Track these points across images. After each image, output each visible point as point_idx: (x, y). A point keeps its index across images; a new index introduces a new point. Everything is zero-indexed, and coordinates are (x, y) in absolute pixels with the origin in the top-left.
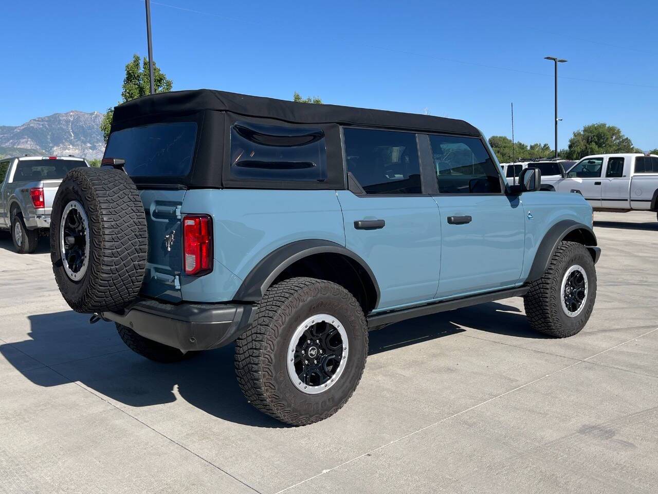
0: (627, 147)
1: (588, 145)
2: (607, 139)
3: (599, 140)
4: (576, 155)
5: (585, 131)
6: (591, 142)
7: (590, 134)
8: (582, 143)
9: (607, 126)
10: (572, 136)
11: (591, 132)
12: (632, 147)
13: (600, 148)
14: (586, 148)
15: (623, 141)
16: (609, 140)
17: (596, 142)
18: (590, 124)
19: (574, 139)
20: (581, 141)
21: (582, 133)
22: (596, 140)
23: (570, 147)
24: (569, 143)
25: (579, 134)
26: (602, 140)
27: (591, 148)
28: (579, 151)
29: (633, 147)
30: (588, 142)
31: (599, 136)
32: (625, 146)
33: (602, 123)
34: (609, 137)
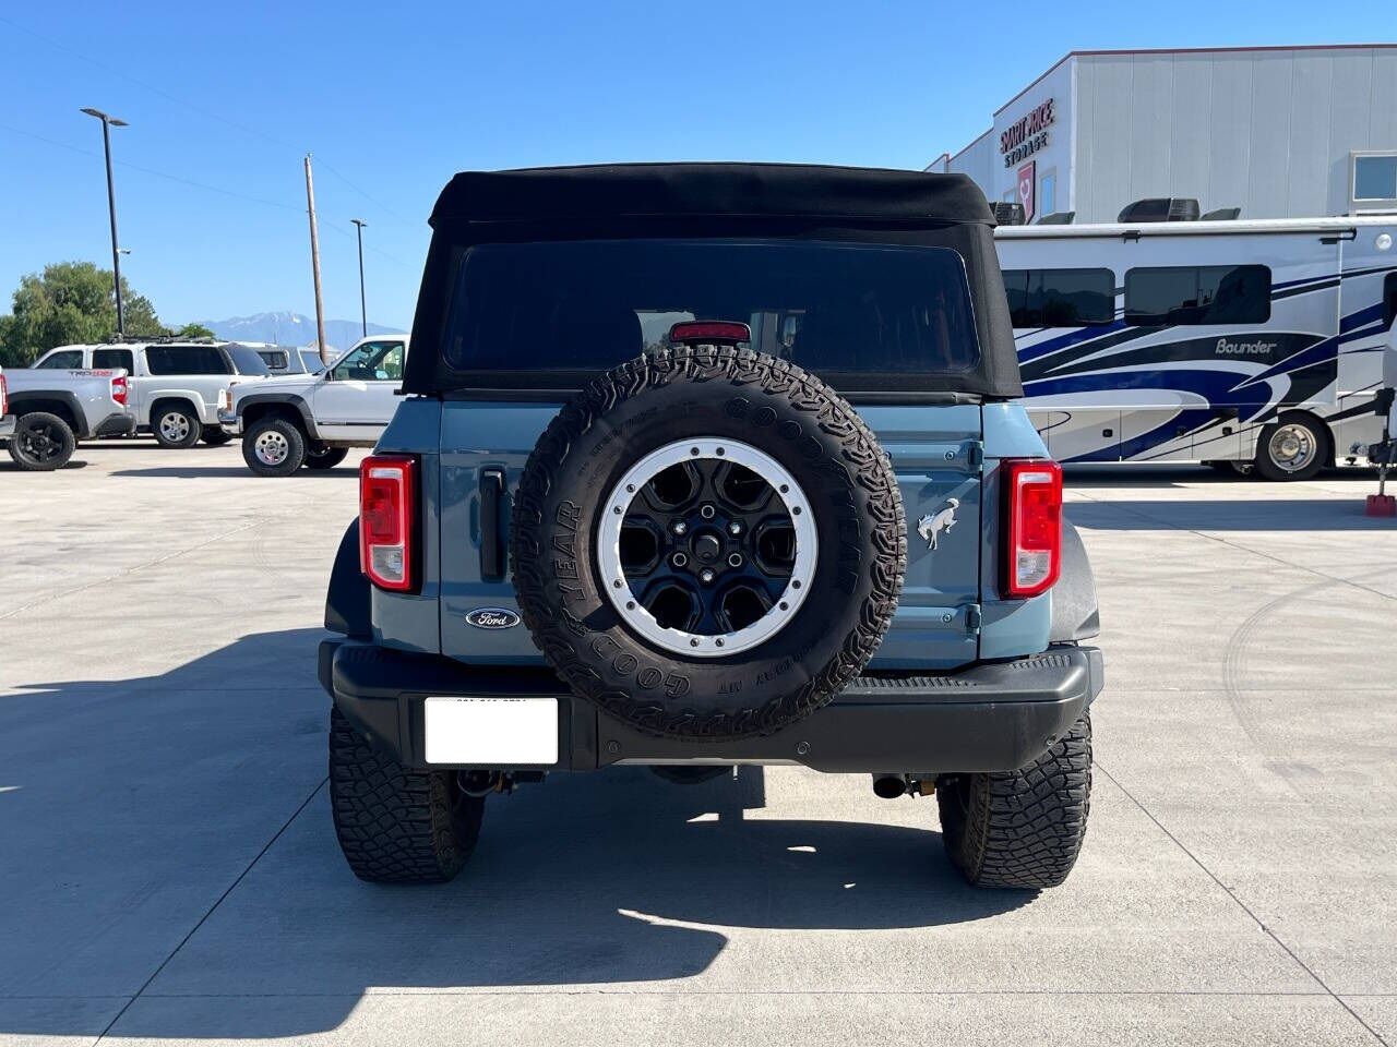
0: (145, 317)
1: (59, 309)
2: (101, 296)
3: (82, 298)
4: (34, 327)
5: (47, 276)
6: (66, 301)
7: (61, 284)
8: (46, 304)
9: (98, 269)
10: (20, 288)
11: (64, 279)
12: (153, 316)
13: (86, 316)
14: (56, 314)
15: (135, 304)
16: (106, 298)
17: (75, 302)
18: (59, 264)
19: (24, 291)
20: (42, 299)
21: (42, 280)
22: (77, 298)
23: (17, 309)
24: (14, 302)
25: (35, 282)
26: (89, 300)
27: (67, 315)
28: (40, 321)
29: (156, 318)
30: (57, 302)
31: (84, 290)
32: (140, 314)
33: (87, 261)
34: (103, 292)
